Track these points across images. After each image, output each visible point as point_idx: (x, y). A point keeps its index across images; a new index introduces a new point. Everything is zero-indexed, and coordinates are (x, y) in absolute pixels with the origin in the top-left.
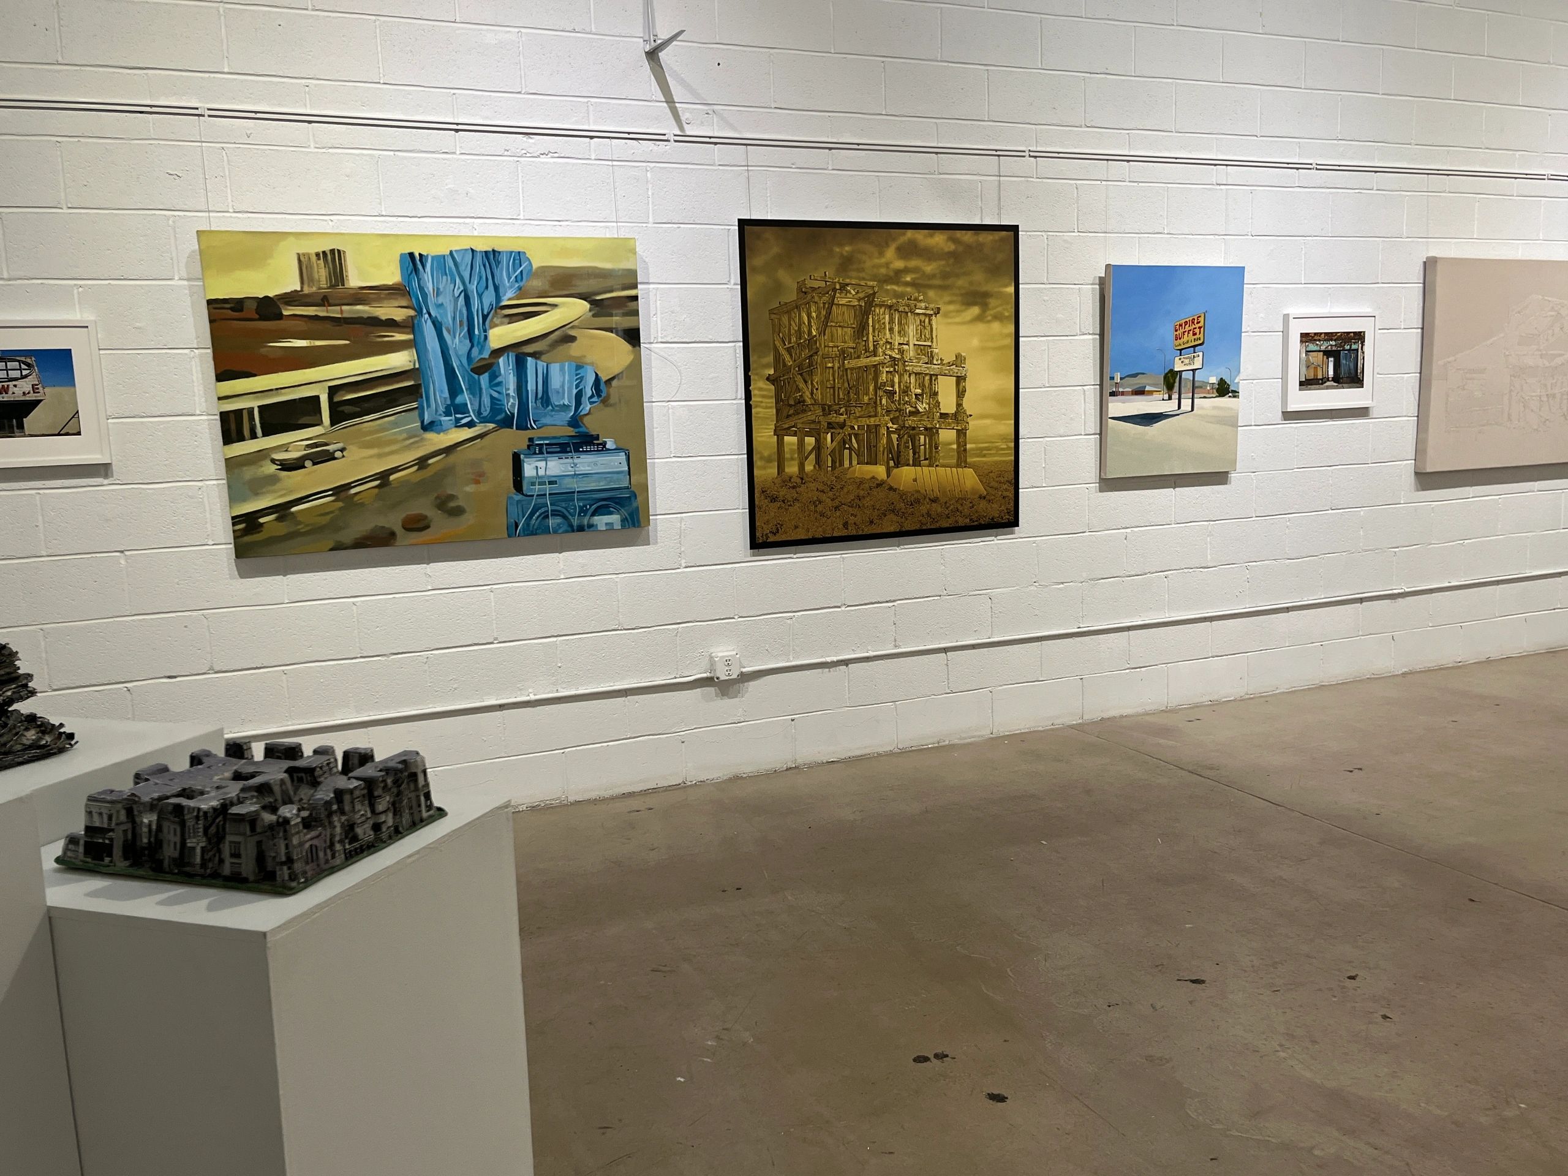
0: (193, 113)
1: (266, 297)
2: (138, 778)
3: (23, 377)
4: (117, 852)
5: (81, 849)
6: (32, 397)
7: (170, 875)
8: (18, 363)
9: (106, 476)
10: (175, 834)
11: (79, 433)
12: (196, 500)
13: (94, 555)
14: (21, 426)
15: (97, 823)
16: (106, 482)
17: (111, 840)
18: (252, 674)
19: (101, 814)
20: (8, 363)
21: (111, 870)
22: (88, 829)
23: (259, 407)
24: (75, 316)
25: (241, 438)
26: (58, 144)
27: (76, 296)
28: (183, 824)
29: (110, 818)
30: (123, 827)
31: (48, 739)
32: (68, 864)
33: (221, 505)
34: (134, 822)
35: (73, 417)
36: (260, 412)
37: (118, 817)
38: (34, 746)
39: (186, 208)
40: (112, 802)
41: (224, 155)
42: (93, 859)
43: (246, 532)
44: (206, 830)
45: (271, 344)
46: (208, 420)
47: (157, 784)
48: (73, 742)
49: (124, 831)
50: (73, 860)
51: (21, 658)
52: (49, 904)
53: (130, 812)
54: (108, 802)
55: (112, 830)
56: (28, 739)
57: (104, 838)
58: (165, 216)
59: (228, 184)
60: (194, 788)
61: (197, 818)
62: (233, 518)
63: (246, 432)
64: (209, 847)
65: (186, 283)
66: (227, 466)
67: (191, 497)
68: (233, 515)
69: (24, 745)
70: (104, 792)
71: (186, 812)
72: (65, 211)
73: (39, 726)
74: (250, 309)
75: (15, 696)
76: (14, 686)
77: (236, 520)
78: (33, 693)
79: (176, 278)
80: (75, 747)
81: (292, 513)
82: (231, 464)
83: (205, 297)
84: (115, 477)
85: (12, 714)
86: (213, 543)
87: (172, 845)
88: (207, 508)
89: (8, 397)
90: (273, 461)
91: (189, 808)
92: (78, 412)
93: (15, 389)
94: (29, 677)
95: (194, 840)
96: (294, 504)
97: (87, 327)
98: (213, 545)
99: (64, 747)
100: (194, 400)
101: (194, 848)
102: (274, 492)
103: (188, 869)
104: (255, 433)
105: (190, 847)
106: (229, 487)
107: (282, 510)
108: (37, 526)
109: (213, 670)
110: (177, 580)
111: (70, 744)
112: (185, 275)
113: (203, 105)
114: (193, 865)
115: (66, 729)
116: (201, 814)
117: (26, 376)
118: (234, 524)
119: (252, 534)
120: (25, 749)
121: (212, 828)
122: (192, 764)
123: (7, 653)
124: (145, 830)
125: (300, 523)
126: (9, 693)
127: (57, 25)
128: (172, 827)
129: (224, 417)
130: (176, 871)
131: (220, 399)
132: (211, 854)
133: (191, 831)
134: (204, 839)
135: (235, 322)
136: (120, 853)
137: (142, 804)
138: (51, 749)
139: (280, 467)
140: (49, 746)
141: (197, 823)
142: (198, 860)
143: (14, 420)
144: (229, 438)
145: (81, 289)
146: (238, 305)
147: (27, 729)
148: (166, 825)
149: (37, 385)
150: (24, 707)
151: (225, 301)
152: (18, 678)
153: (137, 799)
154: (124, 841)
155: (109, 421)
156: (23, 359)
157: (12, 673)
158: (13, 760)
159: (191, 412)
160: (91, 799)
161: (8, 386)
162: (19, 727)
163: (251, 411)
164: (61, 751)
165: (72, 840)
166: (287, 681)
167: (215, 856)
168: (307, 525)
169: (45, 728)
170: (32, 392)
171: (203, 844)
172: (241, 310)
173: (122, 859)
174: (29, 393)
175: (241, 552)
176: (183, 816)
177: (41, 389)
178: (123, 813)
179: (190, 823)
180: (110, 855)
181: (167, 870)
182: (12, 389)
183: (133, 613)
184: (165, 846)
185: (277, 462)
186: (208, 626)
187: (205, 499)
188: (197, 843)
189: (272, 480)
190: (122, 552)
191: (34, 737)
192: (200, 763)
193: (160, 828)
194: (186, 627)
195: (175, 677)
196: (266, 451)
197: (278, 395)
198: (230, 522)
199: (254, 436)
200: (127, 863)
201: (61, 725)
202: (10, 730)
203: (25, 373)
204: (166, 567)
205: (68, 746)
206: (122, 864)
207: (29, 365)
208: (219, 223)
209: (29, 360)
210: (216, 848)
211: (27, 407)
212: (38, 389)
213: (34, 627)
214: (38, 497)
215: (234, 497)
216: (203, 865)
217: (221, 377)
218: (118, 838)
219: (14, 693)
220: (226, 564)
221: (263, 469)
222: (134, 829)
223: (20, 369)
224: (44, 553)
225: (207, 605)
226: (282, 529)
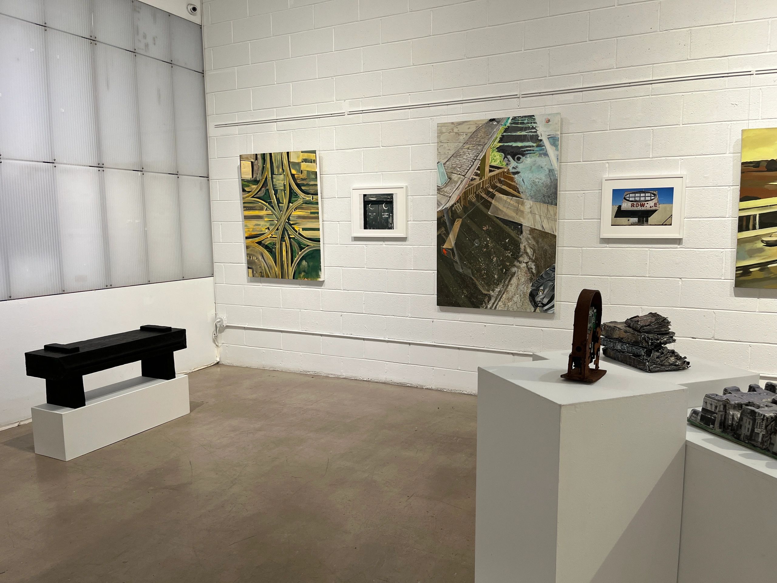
0: (749, 74)
1: (773, 160)
2: (726, 391)
3: (651, 200)
4: (717, 424)
5: (699, 418)
6: (654, 208)
7: (743, 443)
8: (650, 194)
9: (679, 244)
10: (749, 424)
11: (671, 225)
12: (719, 258)
13: (668, 279)
14: (647, 221)
15: (709, 408)
16: (679, 247)
17: (715, 417)
18: (733, 344)
19: (711, 404)
20: (646, 194)
21: (713, 431)
22: (703, 409)
23: (759, 214)
24: (678, 173)
25: (748, 229)
26: (683, 96)
27: (680, 163)
28: (754, 420)
29: (716, 407)
30: (721, 413)
31: (678, 363)
32: (692, 422)
33: (731, 261)
34: (726, 412)
35: (670, 217)
36: (760, 217)
37: (720, 408)
38: (674, 364)
39: (738, 119)
40: (719, 401)
41: (761, 92)
42: (705, 424)
43: (742, 275)
44: (766, 427)
45: (770, 183)
46: (732, 220)
47: (735, 396)
48: (688, 366)
49: (721, 415)
50: (695, 422)
51: (671, 325)
52: (687, 439)
53: (725, 406)
54: (716, 400)
55: (716, 413)
56: (671, 361)
57: (711, 416)
58: (727, 124)
59: (761, 106)
60: (755, 403)
61: (763, 420)
62: (737, 268)
63: (751, 226)
64: (766, 435)
65: (732, 155)
66: (738, 242)
67: (717, 256)
68: (737, 266)
69: (670, 363)
70: (713, 394)
71: (757, 415)
72: (681, 126)
73: (676, 356)
74: (763, 166)
75: (668, 341)
76: (667, 336)
77: (738, 269)
78: (674, 341)
79: (728, 153)
80: (689, 368)
81: (768, 268)
82: (740, 242)
83: (741, 160)
84: (683, 245)
85: (665, 348)
86: (724, 278)
87: (747, 429)
88: (724, 262)
89: (644, 208)
90: (762, 241)
91: (759, 414)
92: (672, 215)
93: (647, 205)
94: (674, 333)
95: (759, 430)
96: (769, 263)
97: (682, 177)
98: (724, 279)
99: (685, 368)
100: (726, 210)
101: (759, 434)
102: (760, 256)
103: (753, 442)
104: (755, 227)
105: (756, 432)
106: (737, 252)
107: (763, 266)
108: (646, 264)
109: (714, 338)
110: (703, 294)
111: (687, 367)
112: (732, 151)
113: (753, 70)
114: (757, 442)
115: (687, 360)
116: (765, 418)
117: (653, 199)
118: (736, 271)
119: (745, 276)
120: (670, 365)
121: (769, 426)
122: (749, 391)
123: (666, 322)
124: (731, 417)
125: (772, 273)
126: (665, 339)
127: (689, 42)
128: (748, 420)
129: (741, 219)
130: (747, 442)
131: (740, 210)
132: (767, 439)
133: (759, 425)
134: (765, 431)
135: (755, 173)
136: (718, 425)
137: (730, 404)
138: (680, 367)
139: (765, 244)
140: (679, 366)
141: (762, 422)
142: (760, 440)
143: (645, 218)
144: (741, 229)
145: (682, 161)
146: (757, 164)
147: (671, 356)
148: (745, 418)
149: (656, 203)
150: (670, 346)
151: (751, 162)
152: (668, 333)
153: (728, 402)
154: (720, 420)
155: (685, 219)
156: (653, 192)
157: (667, 331)
158: (664, 369)
159: (725, 216)
160: (707, 396)
161: (645, 203)
162: (668, 355)
163: (755, 216)
164: (684, 369)
165: (695, 412)
166: (751, 350)
167: (768, 440)
168: (775, 275)
169: (678, 358)
170: (654, 206)
171: (764, 433)
172: (758, 167)
173: (718, 428)
174: (653, 207)
175: (739, 284)
176: (756, 417)
177: (658, 205)
178: (722, 406)
179: (759, 421)
180: (713, 424)
181: (742, 439)
182: (646, 205)
183: (681, 306)
184: (743, 428)
185: (764, 242)
186: (715, 317)
187: (724, 258)
188: (761, 432)
189: (761, 250)
190: (681, 278)
191: (673, 361)
192: (754, 390)
193: (741, 419)
194: (704, 316)
195: (695, 338)
196: (760, 236)
197: (770, 208)
198: (735, 269)
199: (754, 228)
200: (720, 430)
201: (685, 358)
202: (665, 355)
203: (652, 198)
204: (699, 287)
205: (686, 367)
206: (718, 430)
207: (655, 195)
208: (753, 125)
209: (655, 193)
210: (769, 437)
211: (651, 213)
212: (657, 205)
213: (638, 306)
214: (649, 251)
215: (739, 257)
216: (763, 442)
217: (742, 200)
218: (718, 417)
219: (667, 339)
220: (729, 289)
221: (755, 245)
222: (725, 415)
223: (651, 197)
224: (647, 276)
225: (716, 307)
226: (762, 275)
